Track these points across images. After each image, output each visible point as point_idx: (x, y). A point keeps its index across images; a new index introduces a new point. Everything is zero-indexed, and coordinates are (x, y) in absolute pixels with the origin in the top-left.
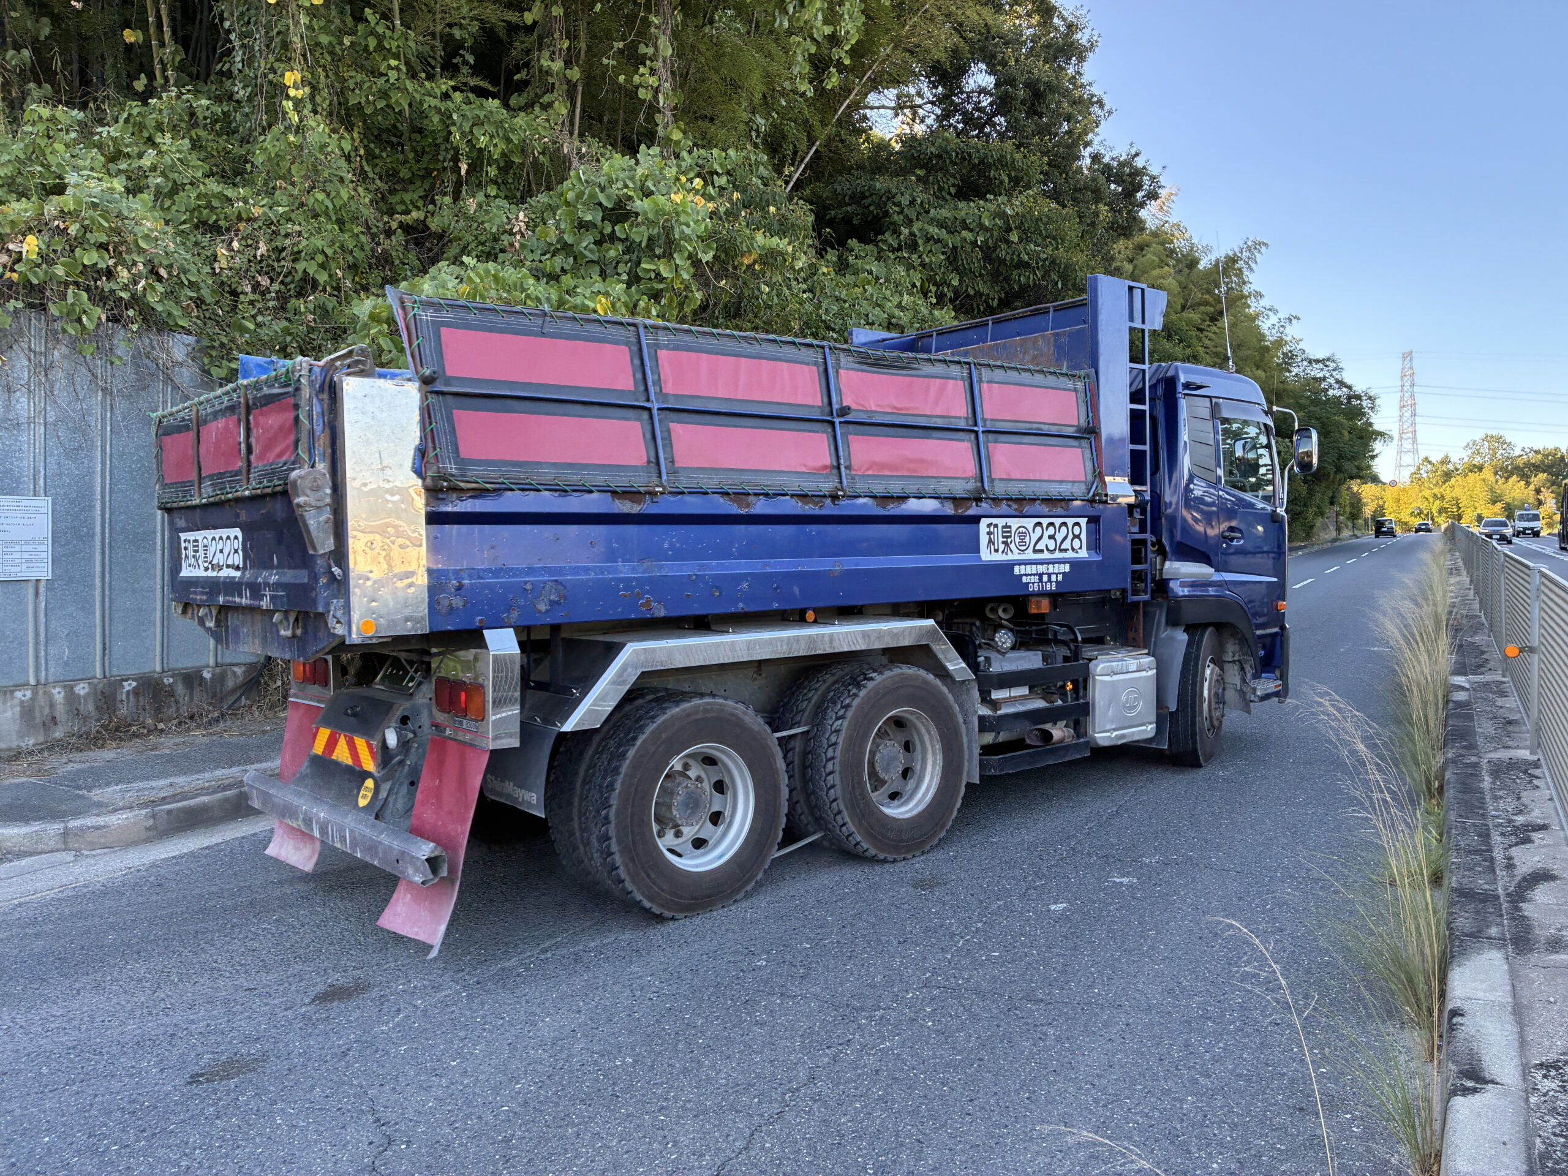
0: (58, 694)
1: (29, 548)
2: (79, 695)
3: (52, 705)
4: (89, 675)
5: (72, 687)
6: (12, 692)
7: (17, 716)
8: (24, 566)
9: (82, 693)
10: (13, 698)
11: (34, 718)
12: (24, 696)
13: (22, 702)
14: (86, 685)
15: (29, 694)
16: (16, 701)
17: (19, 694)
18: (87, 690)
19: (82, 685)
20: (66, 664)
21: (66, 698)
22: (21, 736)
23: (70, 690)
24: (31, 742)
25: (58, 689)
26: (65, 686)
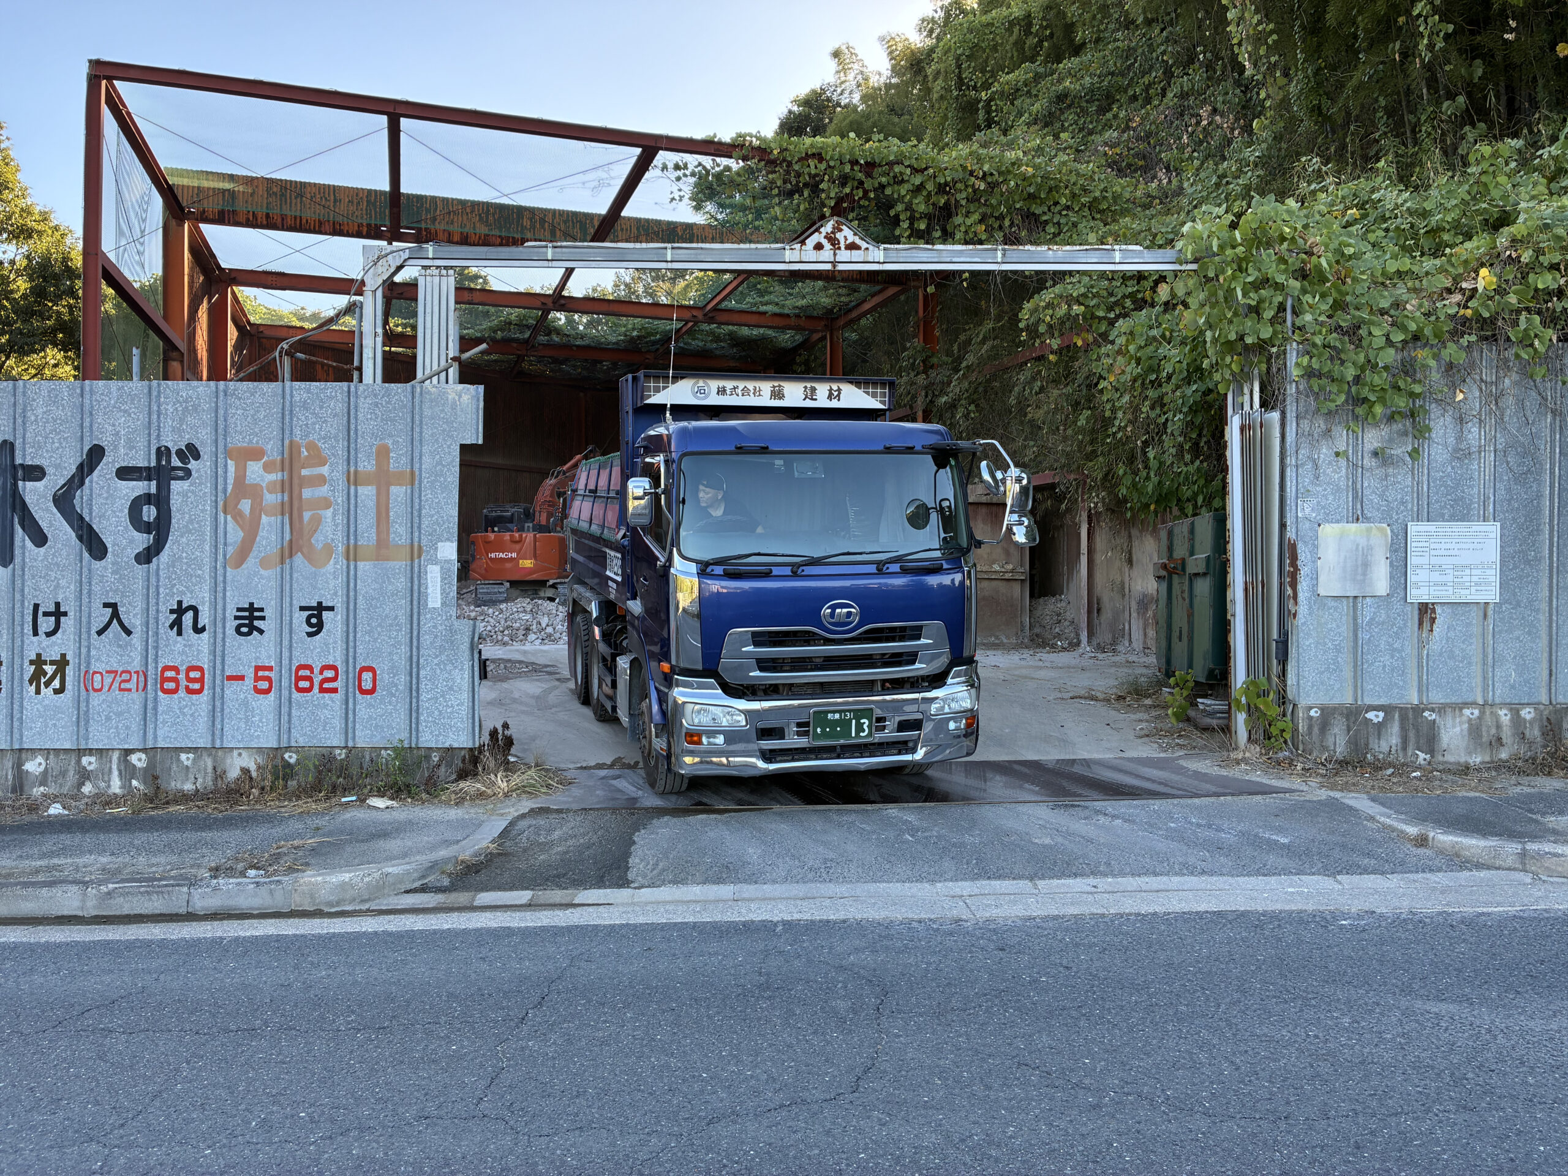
0: (1505, 716)
1: (1478, 572)
2: (1525, 720)
3: (1499, 727)
4: (1536, 700)
5: (1518, 711)
6: (1461, 709)
7: (1465, 733)
8: (1473, 589)
9: (1528, 717)
10: (1461, 715)
11: (1481, 736)
12: (1472, 714)
13: (1470, 720)
14: (1532, 710)
15: (1476, 712)
16: (1464, 718)
17: (1467, 712)
18: (1532, 715)
19: (1528, 710)
20: (1513, 687)
21: (1512, 720)
22: (1470, 754)
23: (1515, 711)
24: (1478, 760)
25: (1504, 711)
26: (1511, 710)
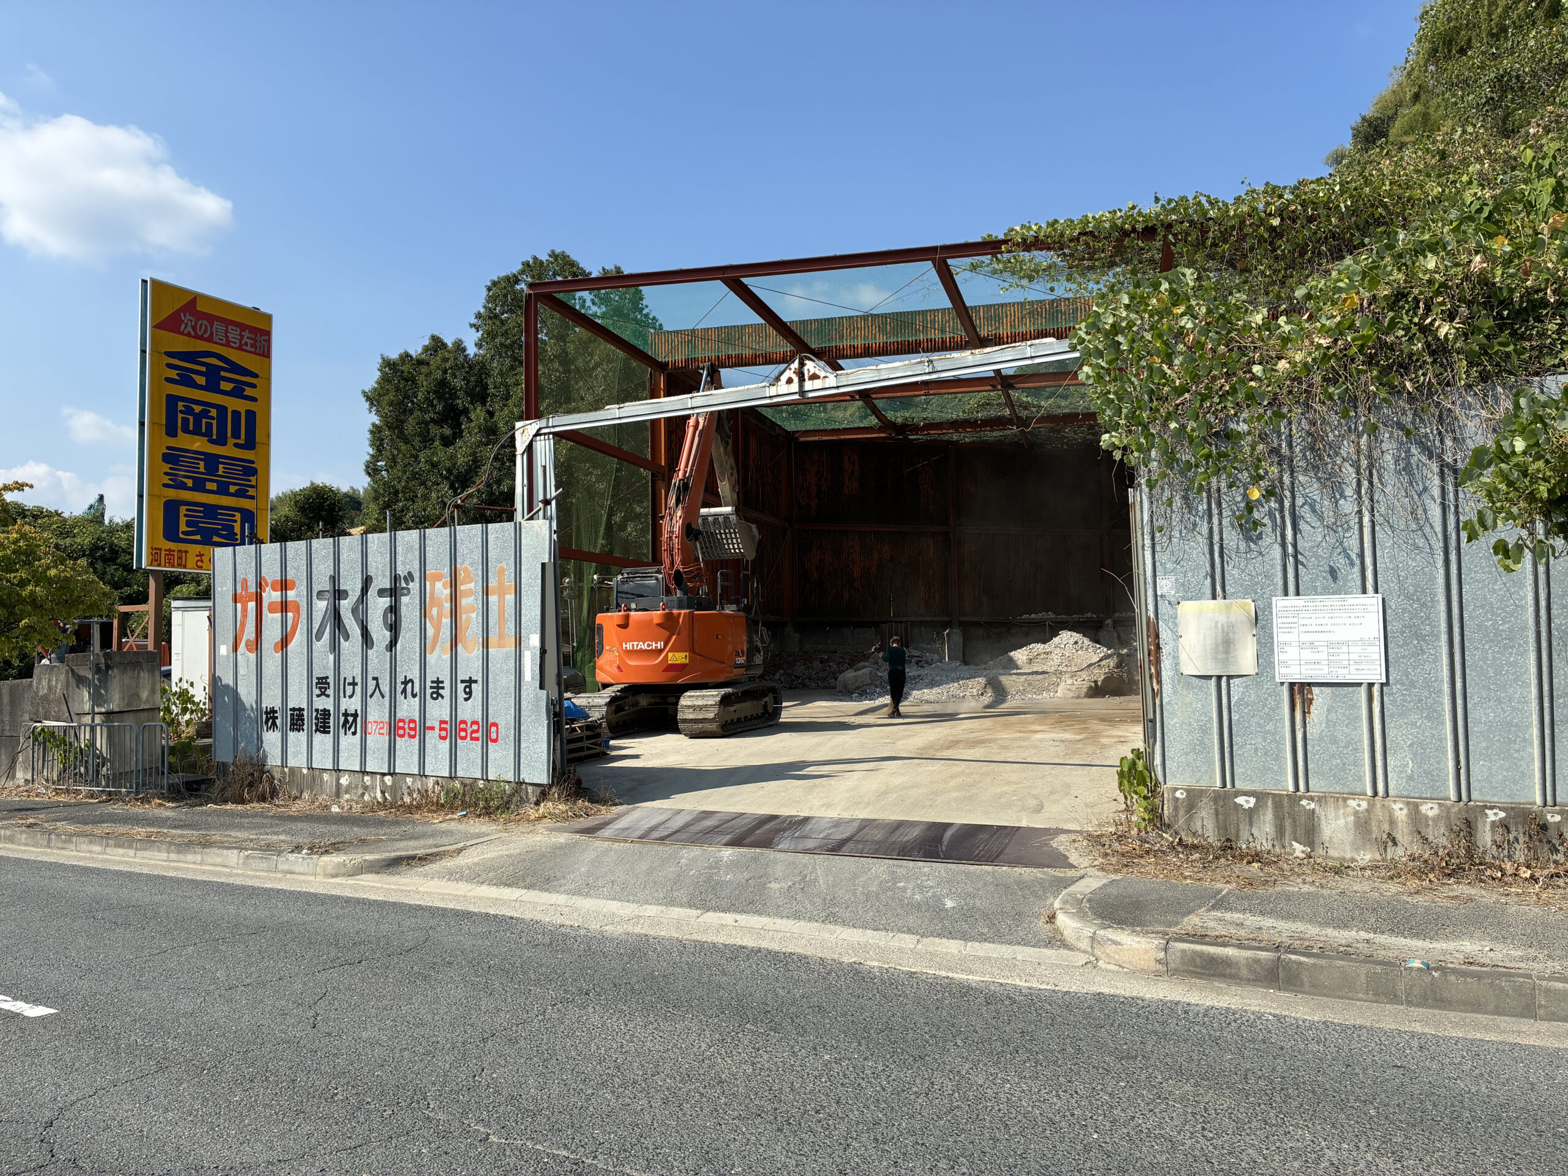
0: (1400, 812)
1: (1358, 649)
2: (1426, 817)
3: (1392, 822)
4: (1441, 795)
5: (1416, 806)
6: (1345, 800)
7: (1351, 826)
8: (1353, 668)
9: (1431, 814)
10: (1346, 806)
11: (1370, 832)
12: (1359, 805)
13: (1356, 813)
14: (1436, 806)
15: (1364, 805)
16: (1349, 810)
17: (1352, 803)
18: (1436, 811)
19: (1430, 805)
20: (1411, 778)
21: (1409, 815)
22: (1357, 849)
23: (1414, 810)
24: (1368, 857)
25: (1399, 805)
26: (1408, 804)
